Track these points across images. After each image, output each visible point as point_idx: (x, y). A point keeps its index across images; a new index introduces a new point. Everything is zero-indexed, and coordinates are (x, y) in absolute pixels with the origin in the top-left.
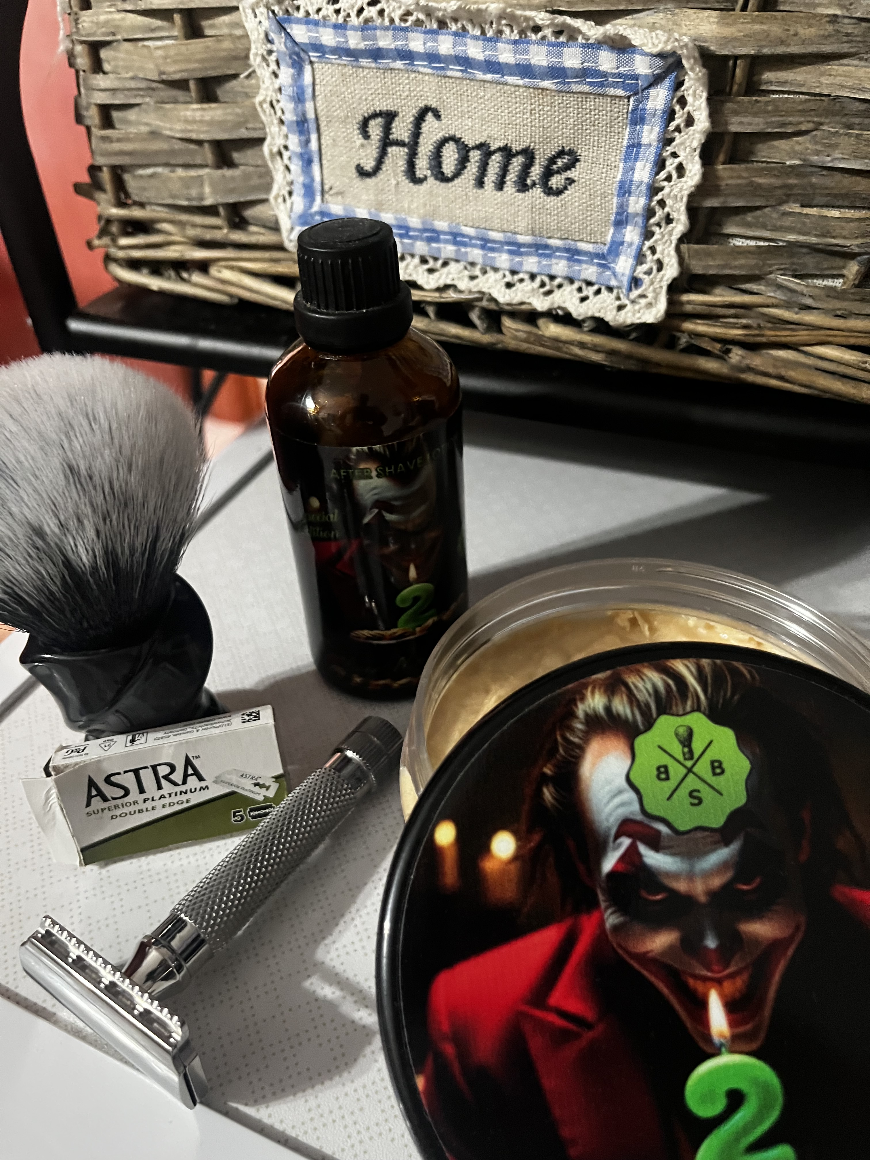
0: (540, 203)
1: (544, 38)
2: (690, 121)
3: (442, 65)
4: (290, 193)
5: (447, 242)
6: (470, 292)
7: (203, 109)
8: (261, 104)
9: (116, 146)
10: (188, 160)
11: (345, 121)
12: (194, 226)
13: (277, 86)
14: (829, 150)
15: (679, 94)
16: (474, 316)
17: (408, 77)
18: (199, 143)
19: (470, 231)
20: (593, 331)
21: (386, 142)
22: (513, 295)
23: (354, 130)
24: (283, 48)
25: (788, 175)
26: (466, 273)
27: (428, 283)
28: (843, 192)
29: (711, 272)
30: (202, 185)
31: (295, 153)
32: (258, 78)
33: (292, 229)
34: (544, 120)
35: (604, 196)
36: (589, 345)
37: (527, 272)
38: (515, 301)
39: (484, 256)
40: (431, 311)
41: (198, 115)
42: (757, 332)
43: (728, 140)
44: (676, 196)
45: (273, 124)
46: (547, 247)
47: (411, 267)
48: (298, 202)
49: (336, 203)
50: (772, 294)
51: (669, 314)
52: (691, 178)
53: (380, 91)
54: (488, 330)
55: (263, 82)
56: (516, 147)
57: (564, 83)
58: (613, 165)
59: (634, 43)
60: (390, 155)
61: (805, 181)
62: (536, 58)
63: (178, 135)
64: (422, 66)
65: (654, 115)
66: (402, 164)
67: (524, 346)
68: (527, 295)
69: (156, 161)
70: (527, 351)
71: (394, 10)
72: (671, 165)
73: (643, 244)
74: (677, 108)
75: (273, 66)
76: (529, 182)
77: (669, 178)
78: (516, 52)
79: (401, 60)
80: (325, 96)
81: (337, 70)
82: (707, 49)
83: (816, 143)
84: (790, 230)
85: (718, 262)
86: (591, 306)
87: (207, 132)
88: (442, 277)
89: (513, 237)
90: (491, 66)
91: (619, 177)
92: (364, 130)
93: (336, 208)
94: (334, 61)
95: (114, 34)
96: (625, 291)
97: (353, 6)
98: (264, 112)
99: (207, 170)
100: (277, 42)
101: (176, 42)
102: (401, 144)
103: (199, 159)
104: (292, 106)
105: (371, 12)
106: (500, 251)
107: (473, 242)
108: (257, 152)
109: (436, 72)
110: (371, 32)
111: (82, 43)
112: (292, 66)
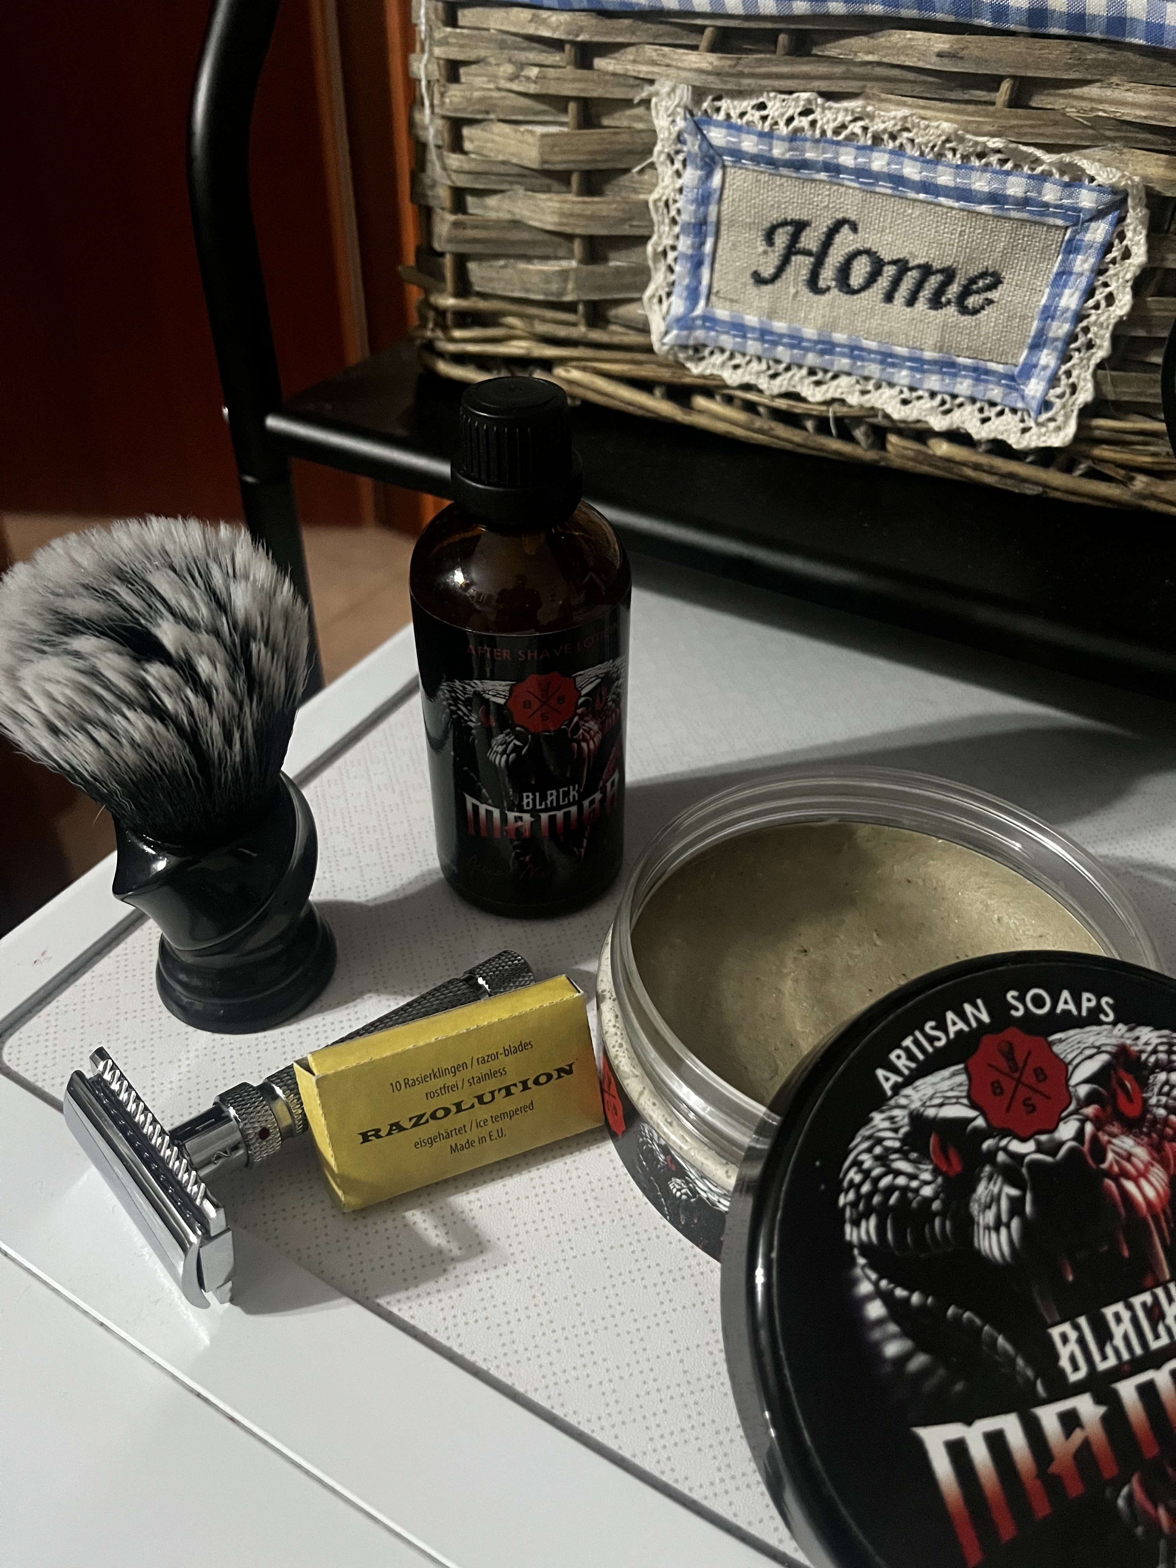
0: (952, 322)
1: (987, 165)
2: (1126, 254)
3: (871, 181)
5: (843, 355)
6: (861, 406)
7: (584, 203)
8: (655, 202)
9: (470, 233)
10: (549, 251)
11: (749, 226)
12: (544, 320)
13: (678, 186)
15: (1119, 229)
16: (859, 433)
17: (830, 189)
18: (570, 237)
19: (872, 345)
20: (989, 452)
21: (792, 250)
22: (908, 412)
23: (757, 236)
24: (694, 149)
26: (858, 387)
27: (813, 395)
29: (1126, 398)
30: (566, 281)
31: (684, 256)
32: (657, 177)
33: (666, 333)
34: (973, 241)
35: (1023, 317)
36: (986, 468)
37: (928, 390)
38: (909, 419)
39: (882, 371)
40: (810, 425)
41: (578, 208)
42: (1166, 460)
43: (1161, 274)
44: (1102, 324)
45: (663, 223)
46: (953, 365)
47: (796, 378)
48: (678, 305)
49: (724, 308)
51: (1077, 439)
52: (1121, 308)
53: (795, 200)
54: (871, 447)
55: (663, 180)
56: (937, 265)
57: (1002, 209)
58: (1038, 289)
60: (793, 263)
62: (977, 184)
63: (548, 228)
64: (849, 179)
65: (1090, 248)
66: (805, 273)
67: (910, 465)
68: (923, 413)
69: (512, 251)
70: (912, 470)
71: (828, 123)
72: (1100, 295)
73: (1059, 368)
74: (1116, 242)
75: (678, 165)
76: (943, 299)
77: (1097, 307)
78: (957, 175)
79: (826, 172)
80: (733, 200)
81: (751, 176)
82: (1152, 188)
85: (1134, 390)
86: (993, 427)
87: (586, 226)
88: (831, 390)
89: (918, 354)
90: (926, 187)
91: (1043, 301)
92: (769, 237)
93: (722, 313)
94: (750, 167)
95: (487, 113)
96: (1032, 414)
97: (783, 115)
98: (657, 210)
99: (574, 264)
100: (689, 143)
101: (565, 129)
102: (807, 253)
103: (561, 253)
104: (692, 208)
105: (805, 122)
106: (900, 366)
107: (872, 356)
108: (639, 250)
109: (862, 186)
110: (799, 143)
111: (444, 117)
112: (701, 168)
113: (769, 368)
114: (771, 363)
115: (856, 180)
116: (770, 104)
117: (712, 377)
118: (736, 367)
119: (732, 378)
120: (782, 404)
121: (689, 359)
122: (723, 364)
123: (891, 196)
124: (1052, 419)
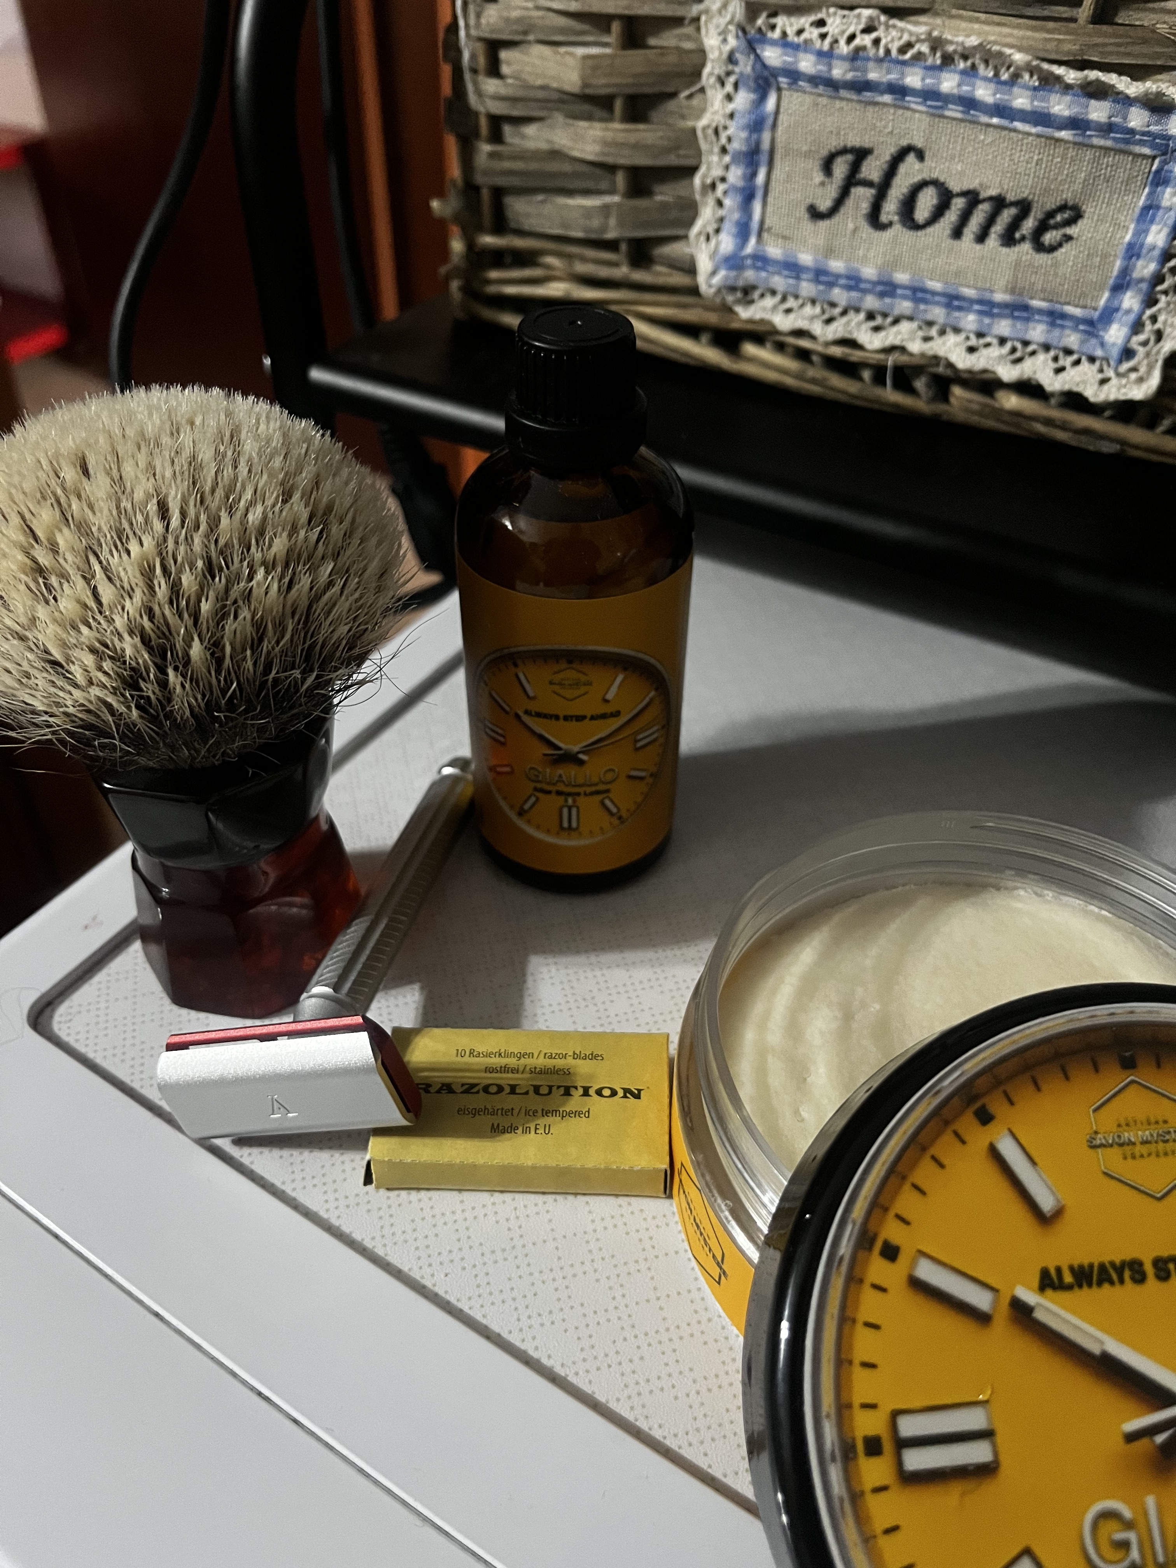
0: (1026, 261)
3: (939, 104)
5: (904, 297)
6: (923, 354)
7: (628, 130)
8: (704, 129)
9: (507, 165)
10: (590, 184)
11: (807, 155)
12: (584, 259)
13: (728, 111)
16: (920, 382)
17: (894, 113)
18: (613, 168)
19: (936, 285)
20: (1065, 407)
21: (852, 181)
22: (975, 361)
23: (814, 166)
24: (746, 71)
26: (920, 334)
27: (871, 342)
30: (607, 216)
31: (734, 188)
32: (705, 101)
33: (714, 273)
35: (1105, 256)
36: (1058, 423)
37: (996, 336)
38: (976, 368)
39: (947, 315)
40: (866, 375)
41: (621, 137)
45: (712, 152)
46: (1026, 308)
47: (853, 324)
48: (726, 243)
49: (777, 246)
51: (1161, 391)
53: (856, 125)
54: (933, 400)
55: (712, 105)
56: (1011, 197)
57: (1083, 135)
58: (1122, 224)
60: (852, 196)
62: (1057, 108)
63: (591, 157)
64: (915, 102)
66: (865, 207)
67: (975, 419)
68: (991, 362)
69: (552, 185)
71: (892, 40)
73: (1143, 312)
75: (729, 88)
76: (1017, 235)
78: (1033, 98)
79: (891, 94)
80: (789, 127)
81: (808, 99)
86: (1068, 378)
87: (629, 156)
88: (890, 337)
89: (987, 296)
90: (1001, 110)
91: (1128, 238)
92: (827, 166)
93: (774, 251)
94: (808, 89)
95: (525, 33)
96: (1112, 363)
97: (843, 32)
98: (705, 138)
99: (616, 199)
100: (741, 63)
101: (608, 51)
102: (868, 184)
103: (604, 185)
104: (744, 135)
105: (867, 40)
106: (968, 310)
107: (937, 298)
108: (685, 183)
109: (931, 110)
110: (859, 63)
111: (481, 39)
112: (755, 91)
113: (823, 312)
114: (825, 306)
115: (923, 103)
116: (829, 21)
117: (762, 321)
118: (788, 311)
119: (783, 322)
120: (837, 351)
121: (738, 302)
122: (774, 308)
123: (962, 120)
124: (1134, 369)
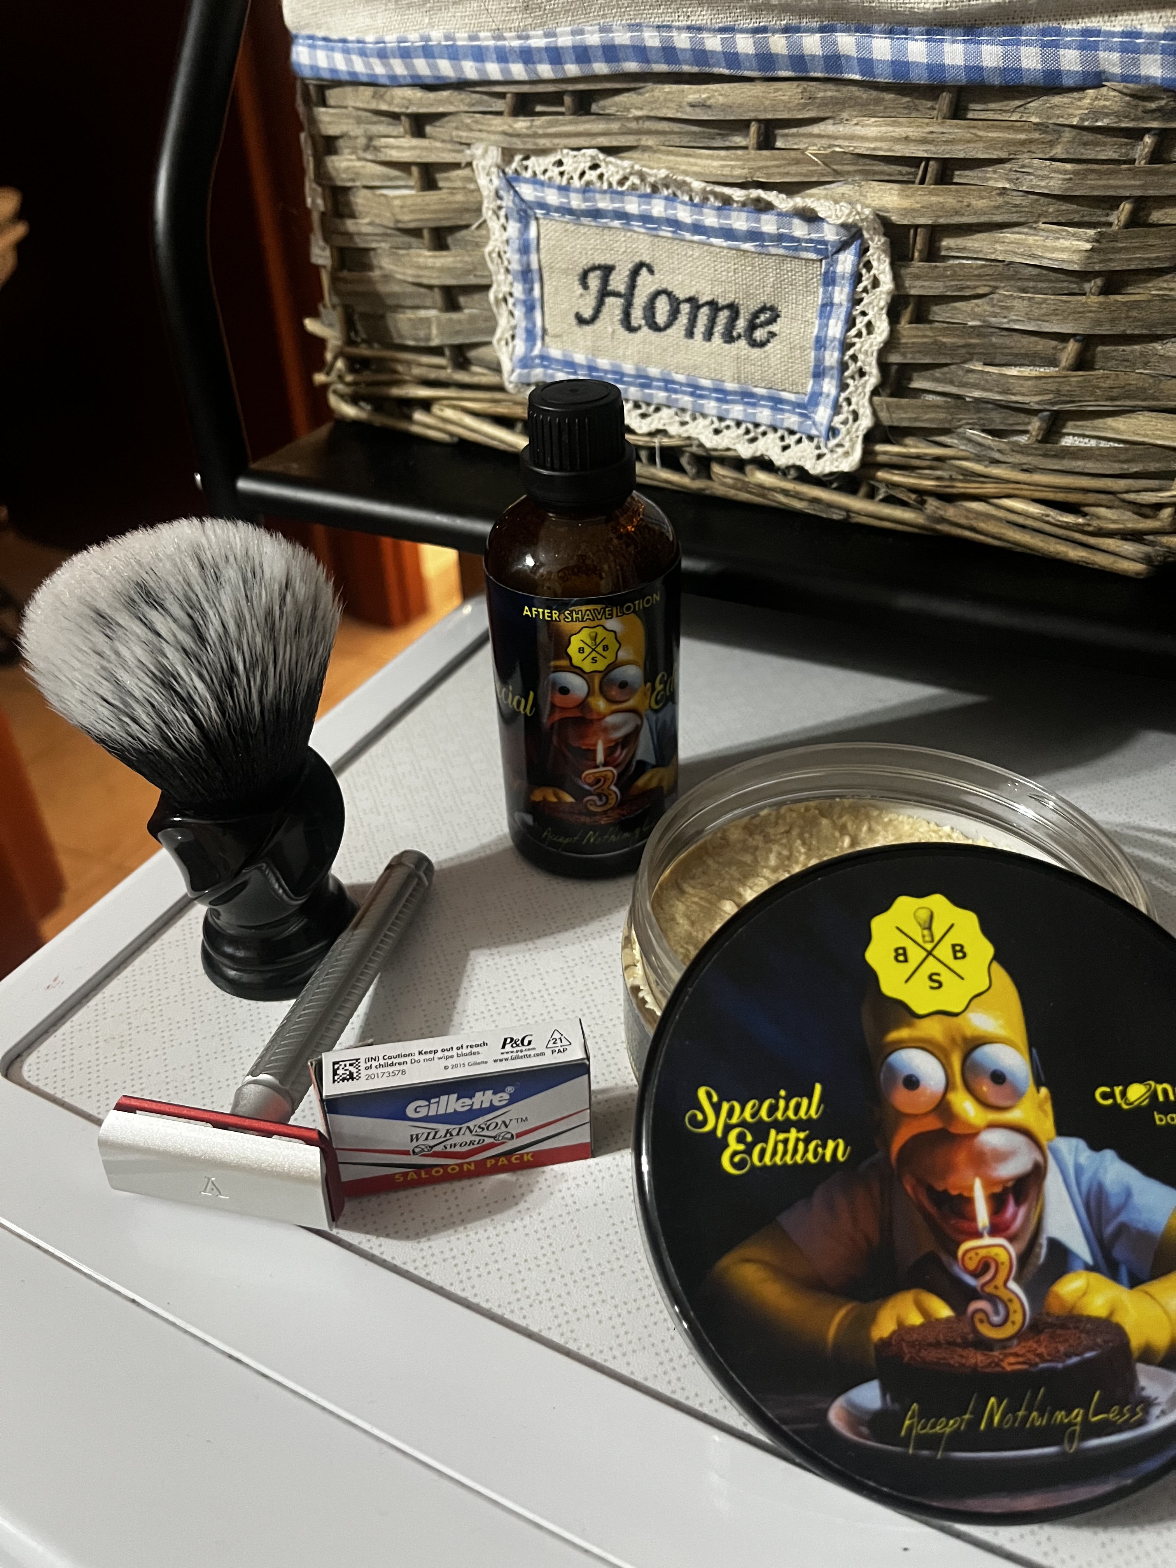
0: (745, 354)
2: (876, 283)
3: (655, 226)
4: (513, 337)
5: (659, 388)
6: (680, 436)
7: (435, 257)
8: (490, 254)
10: (417, 302)
11: (566, 272)
12: (420, 364)
13: (505, 238)
14: (1005, 313)
15: (865, 259)
16: (684, 461)
17: (625, 235)
18: (430, 287)
19: (680, 378)
20: (795, 479)
21: (604, 293)
22: (719, 441)
23: (574, 281)
24: (511, 204)
25: (970, 336)
26: (677, 419)
27: (640, 427)
28: (1023, 351)
29: (905, 424)
30: (429, 327)
31: (519, 300)
32: (488, 230)
33: (513, 371)
34: (746, 278)
35: (802, 349)
37: (733, 419)
38: (720, 447)
39: (694, 403)
40: (643, 456)
41: (430, 262)
42: (949, 484)
43: (912, 300)
44: (867, 352)
45: (499, 272)
46: (752, 395)
48: (520, 347)
49: (557, 348)
50: (963, 447)
51: (865, 463)
52: (879, 335)
53: (598, 247)
54: (697, 476)
55: (493, 233)
56: (721, 302)
57: (763, 246)
58: (810, 321)
59: (820, 215)
60: (607, 305)
61: (986, 340)
62: (738, 223)
63: (410, 279)
64: (636, 226)
65: (843, 280)
66: (618, 313)
67: (732, 493)
68: (733, 441)
70: (735, 498)
71: (612, 175)
72: (861, 323)
73: (839, 395)
74: (864, 271)
75: (503, 220)
76: (735, 334)
77: (859, 335)
78: (719, 217)
79: (619, 219)
80: (549, 249)
81: (560, 227)
82: (887, 219)
83: (993, 306)
84: (975, 386)
85: (910, 415)
86: (792, 454)
87: (438, 277)
88: (655, 422)
89: (720, 385)
90: (698, 228)
91: (815, 332)
92: (584, 281)
93: (555, 353)
94: (558, 218)
96: (823, 440)
97: (575, 169)
98: (492, 261)
99: (435, 312)
100: (506, 199)
101: (411, 192)
102: (617, 295)
103: (425, 301)
104: (518, 257)
105: (592, 175)
106: (709, 398)
107: (684, 389)
108: (483, 298)
109: (649, 231)
110: (591, 194)
112: (520, 221)
115: (643, 226)
116: (565, 161)
123: (673, 239)
124: (840, 445)
